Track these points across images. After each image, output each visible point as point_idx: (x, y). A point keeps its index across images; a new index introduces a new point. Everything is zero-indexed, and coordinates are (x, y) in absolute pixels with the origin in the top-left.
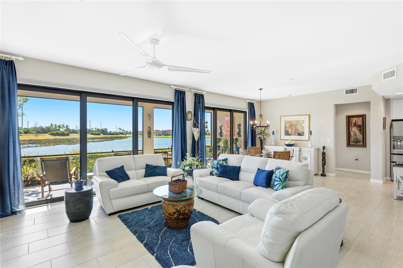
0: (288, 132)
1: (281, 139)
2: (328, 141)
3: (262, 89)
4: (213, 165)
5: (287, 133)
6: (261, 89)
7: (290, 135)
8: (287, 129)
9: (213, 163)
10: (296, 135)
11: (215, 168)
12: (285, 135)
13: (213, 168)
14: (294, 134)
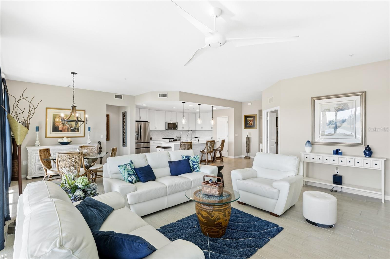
0: (59, 128)
1: (46, 137)
2: (102, 136)
3: (76, 74)
4: (128, 171)
5: (55, 129)
6: (74, 73)
7: (61, 131)
8: (56, 124)
9: (127, 169)
10: (69, 131)
11: (132, 174)
12: (53, 132)
13: (131, 175)
14: (66, 130)
